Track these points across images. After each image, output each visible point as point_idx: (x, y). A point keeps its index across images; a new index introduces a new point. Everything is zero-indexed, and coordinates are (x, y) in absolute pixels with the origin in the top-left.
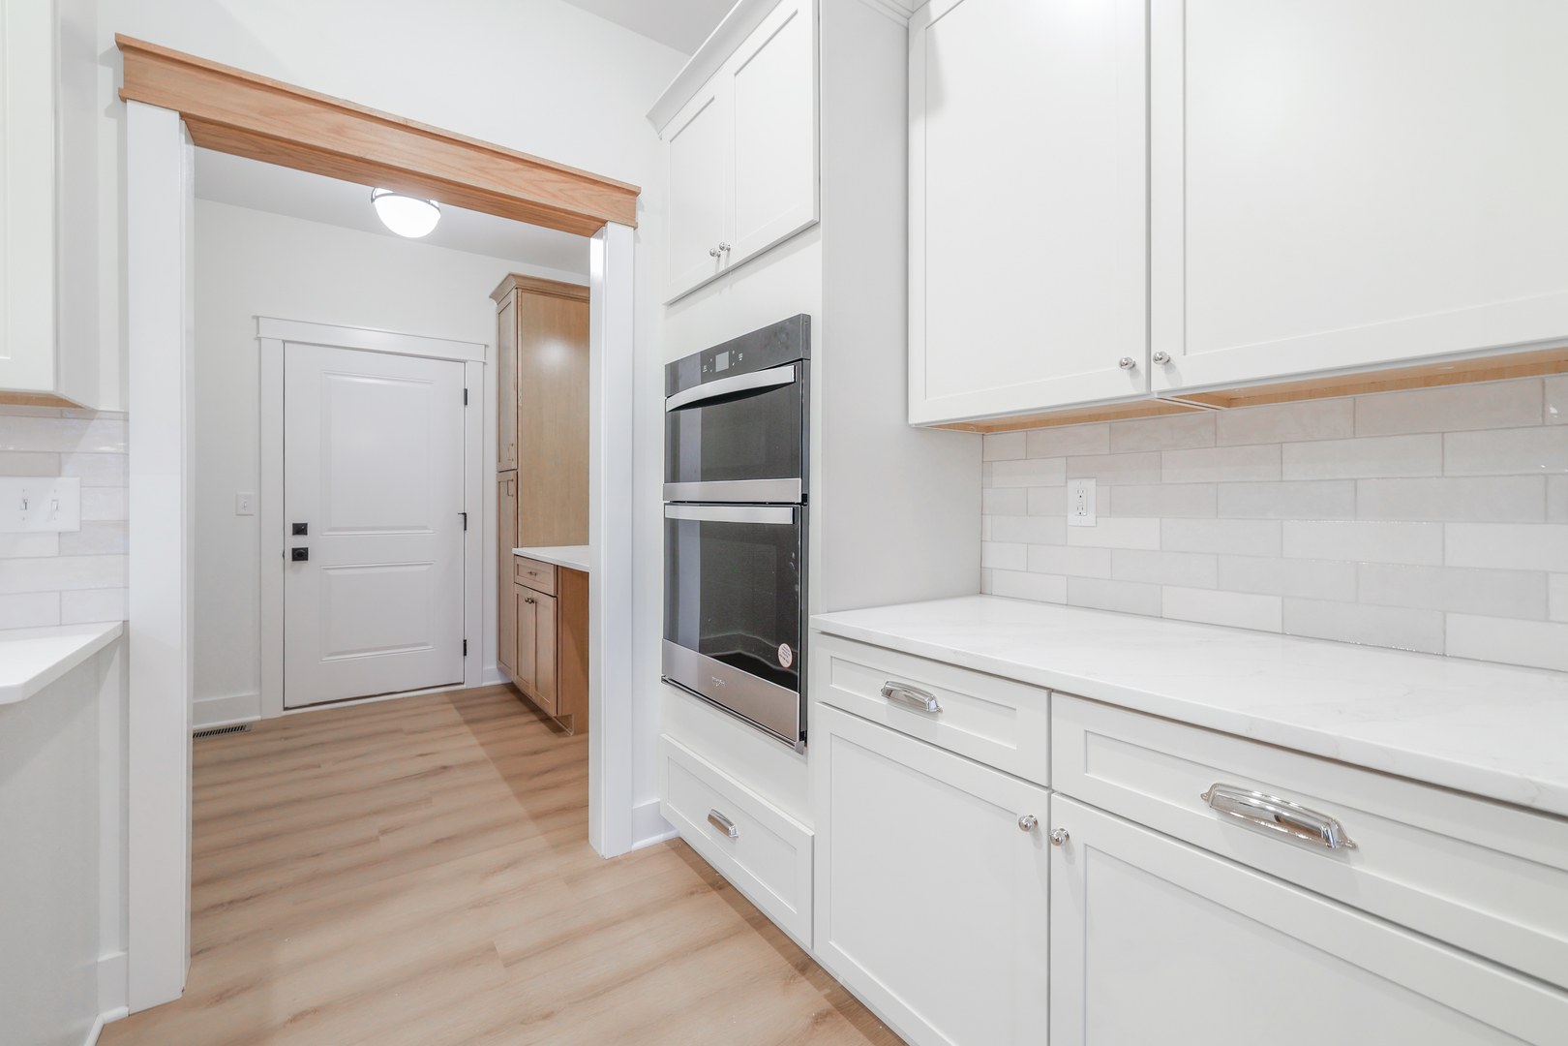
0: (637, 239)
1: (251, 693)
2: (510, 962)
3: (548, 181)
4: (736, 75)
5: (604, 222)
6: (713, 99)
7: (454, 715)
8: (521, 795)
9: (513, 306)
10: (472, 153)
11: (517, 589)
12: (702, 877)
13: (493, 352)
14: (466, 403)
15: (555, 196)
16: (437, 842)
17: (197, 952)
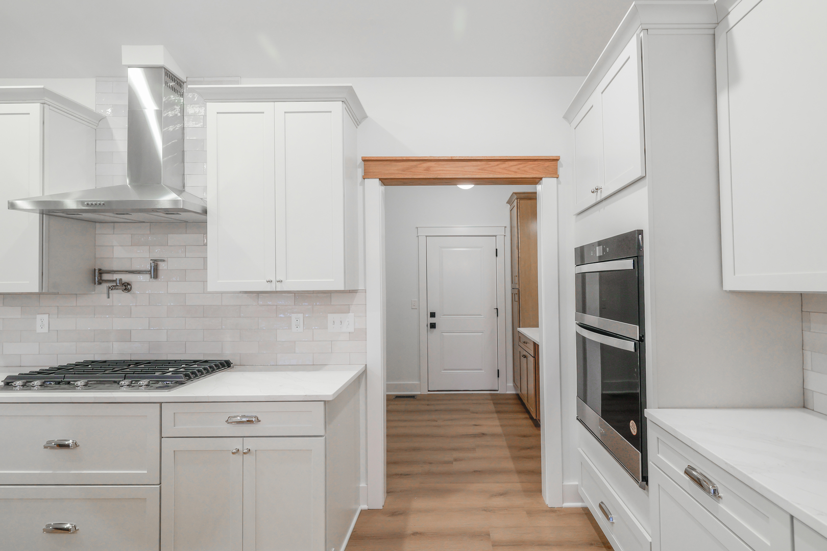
0: (559, 183)
1: (417, 383)
2: (495, 544)
3: (512, 166)
4: (602, 93)
5: (541, 179)
6: (592, 106)
7: (491, 407)
8: (515, 458)
9: (515, 208)
10: (479, 163)
11: (520, 349)
12: (599, 537)
13: (508, 229)
14: (497, 256)
15: (516, 172)
16: (475, 471)
17: (389, 492)
